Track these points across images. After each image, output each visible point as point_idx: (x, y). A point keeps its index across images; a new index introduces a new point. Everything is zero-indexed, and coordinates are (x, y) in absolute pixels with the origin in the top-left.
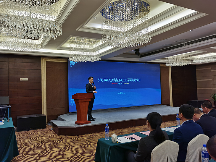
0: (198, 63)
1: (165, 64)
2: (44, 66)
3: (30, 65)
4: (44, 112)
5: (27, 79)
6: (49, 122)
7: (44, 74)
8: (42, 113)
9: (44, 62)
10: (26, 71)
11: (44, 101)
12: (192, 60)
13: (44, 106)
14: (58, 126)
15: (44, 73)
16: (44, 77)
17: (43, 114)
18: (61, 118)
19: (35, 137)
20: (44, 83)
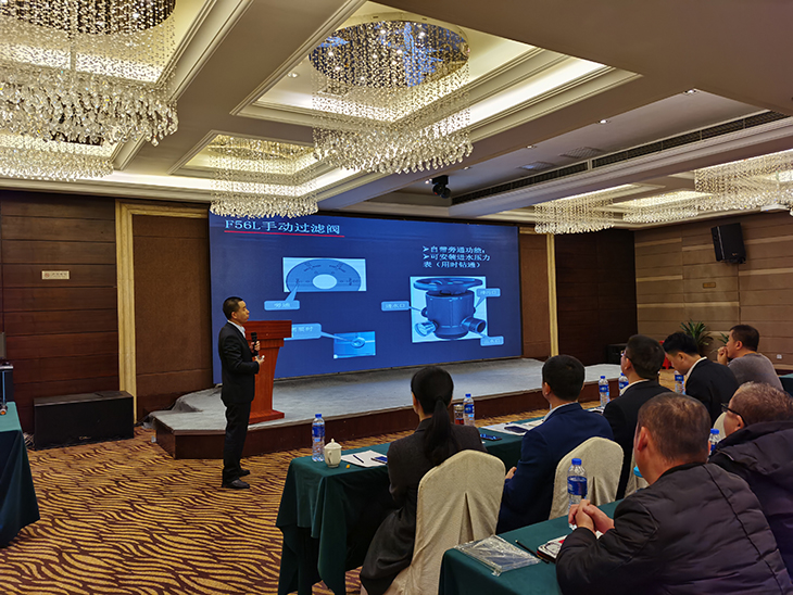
0: (639, 223)
1: (532, 225)
2: (125, 232)
3: (77, 226)
4: (129, 384)
5: (65, 275)
6: (145, 417)
7: (125, 259)
8: (122, 389)
9: (124, 217)
10: (64, 247)
11: (128, 348)
12: (620, 215)
13: (128, 365)
14: (175, 428)
15: (125, 253)
16: (126, 267)
17: (125, 391)
18: (187, 402)
19: (98, 465)
20: (127, 288)
